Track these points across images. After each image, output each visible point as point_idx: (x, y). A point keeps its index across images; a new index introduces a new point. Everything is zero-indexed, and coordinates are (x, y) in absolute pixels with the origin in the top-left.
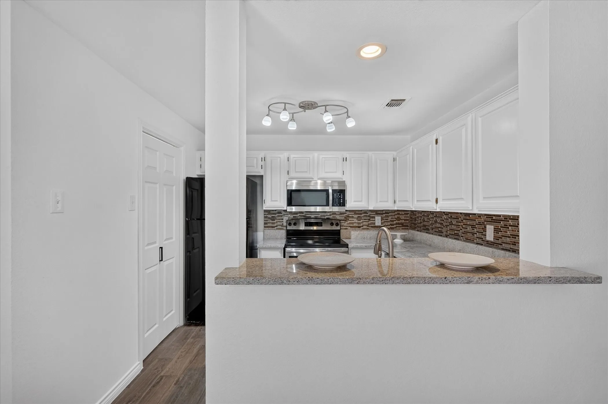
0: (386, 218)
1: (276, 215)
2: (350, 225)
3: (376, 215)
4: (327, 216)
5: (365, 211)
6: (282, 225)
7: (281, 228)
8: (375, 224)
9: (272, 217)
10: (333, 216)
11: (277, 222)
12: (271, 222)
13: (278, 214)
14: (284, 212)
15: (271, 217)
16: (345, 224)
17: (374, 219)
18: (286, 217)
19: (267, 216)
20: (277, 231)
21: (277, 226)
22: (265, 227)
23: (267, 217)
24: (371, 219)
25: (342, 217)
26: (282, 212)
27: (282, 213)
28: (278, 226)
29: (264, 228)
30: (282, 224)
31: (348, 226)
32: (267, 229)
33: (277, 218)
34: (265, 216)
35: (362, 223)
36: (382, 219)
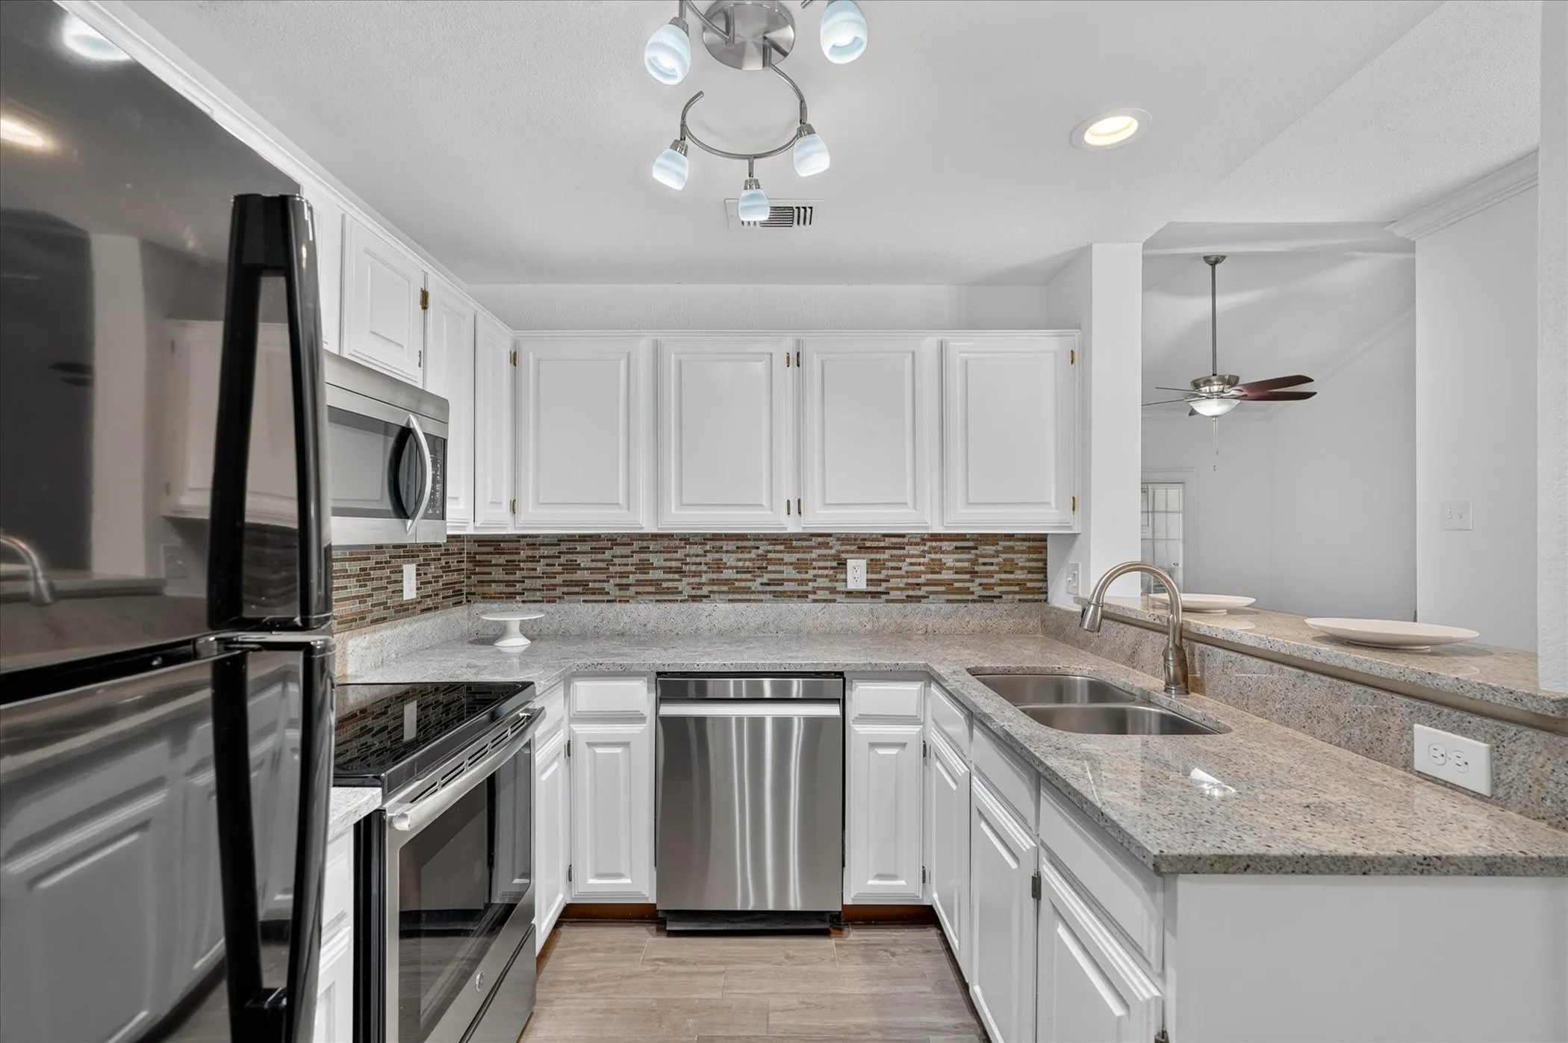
8: (402, 596)
17: (398, 576)
24: (393, 577)
35: (369, 596)
36: (418, 573)
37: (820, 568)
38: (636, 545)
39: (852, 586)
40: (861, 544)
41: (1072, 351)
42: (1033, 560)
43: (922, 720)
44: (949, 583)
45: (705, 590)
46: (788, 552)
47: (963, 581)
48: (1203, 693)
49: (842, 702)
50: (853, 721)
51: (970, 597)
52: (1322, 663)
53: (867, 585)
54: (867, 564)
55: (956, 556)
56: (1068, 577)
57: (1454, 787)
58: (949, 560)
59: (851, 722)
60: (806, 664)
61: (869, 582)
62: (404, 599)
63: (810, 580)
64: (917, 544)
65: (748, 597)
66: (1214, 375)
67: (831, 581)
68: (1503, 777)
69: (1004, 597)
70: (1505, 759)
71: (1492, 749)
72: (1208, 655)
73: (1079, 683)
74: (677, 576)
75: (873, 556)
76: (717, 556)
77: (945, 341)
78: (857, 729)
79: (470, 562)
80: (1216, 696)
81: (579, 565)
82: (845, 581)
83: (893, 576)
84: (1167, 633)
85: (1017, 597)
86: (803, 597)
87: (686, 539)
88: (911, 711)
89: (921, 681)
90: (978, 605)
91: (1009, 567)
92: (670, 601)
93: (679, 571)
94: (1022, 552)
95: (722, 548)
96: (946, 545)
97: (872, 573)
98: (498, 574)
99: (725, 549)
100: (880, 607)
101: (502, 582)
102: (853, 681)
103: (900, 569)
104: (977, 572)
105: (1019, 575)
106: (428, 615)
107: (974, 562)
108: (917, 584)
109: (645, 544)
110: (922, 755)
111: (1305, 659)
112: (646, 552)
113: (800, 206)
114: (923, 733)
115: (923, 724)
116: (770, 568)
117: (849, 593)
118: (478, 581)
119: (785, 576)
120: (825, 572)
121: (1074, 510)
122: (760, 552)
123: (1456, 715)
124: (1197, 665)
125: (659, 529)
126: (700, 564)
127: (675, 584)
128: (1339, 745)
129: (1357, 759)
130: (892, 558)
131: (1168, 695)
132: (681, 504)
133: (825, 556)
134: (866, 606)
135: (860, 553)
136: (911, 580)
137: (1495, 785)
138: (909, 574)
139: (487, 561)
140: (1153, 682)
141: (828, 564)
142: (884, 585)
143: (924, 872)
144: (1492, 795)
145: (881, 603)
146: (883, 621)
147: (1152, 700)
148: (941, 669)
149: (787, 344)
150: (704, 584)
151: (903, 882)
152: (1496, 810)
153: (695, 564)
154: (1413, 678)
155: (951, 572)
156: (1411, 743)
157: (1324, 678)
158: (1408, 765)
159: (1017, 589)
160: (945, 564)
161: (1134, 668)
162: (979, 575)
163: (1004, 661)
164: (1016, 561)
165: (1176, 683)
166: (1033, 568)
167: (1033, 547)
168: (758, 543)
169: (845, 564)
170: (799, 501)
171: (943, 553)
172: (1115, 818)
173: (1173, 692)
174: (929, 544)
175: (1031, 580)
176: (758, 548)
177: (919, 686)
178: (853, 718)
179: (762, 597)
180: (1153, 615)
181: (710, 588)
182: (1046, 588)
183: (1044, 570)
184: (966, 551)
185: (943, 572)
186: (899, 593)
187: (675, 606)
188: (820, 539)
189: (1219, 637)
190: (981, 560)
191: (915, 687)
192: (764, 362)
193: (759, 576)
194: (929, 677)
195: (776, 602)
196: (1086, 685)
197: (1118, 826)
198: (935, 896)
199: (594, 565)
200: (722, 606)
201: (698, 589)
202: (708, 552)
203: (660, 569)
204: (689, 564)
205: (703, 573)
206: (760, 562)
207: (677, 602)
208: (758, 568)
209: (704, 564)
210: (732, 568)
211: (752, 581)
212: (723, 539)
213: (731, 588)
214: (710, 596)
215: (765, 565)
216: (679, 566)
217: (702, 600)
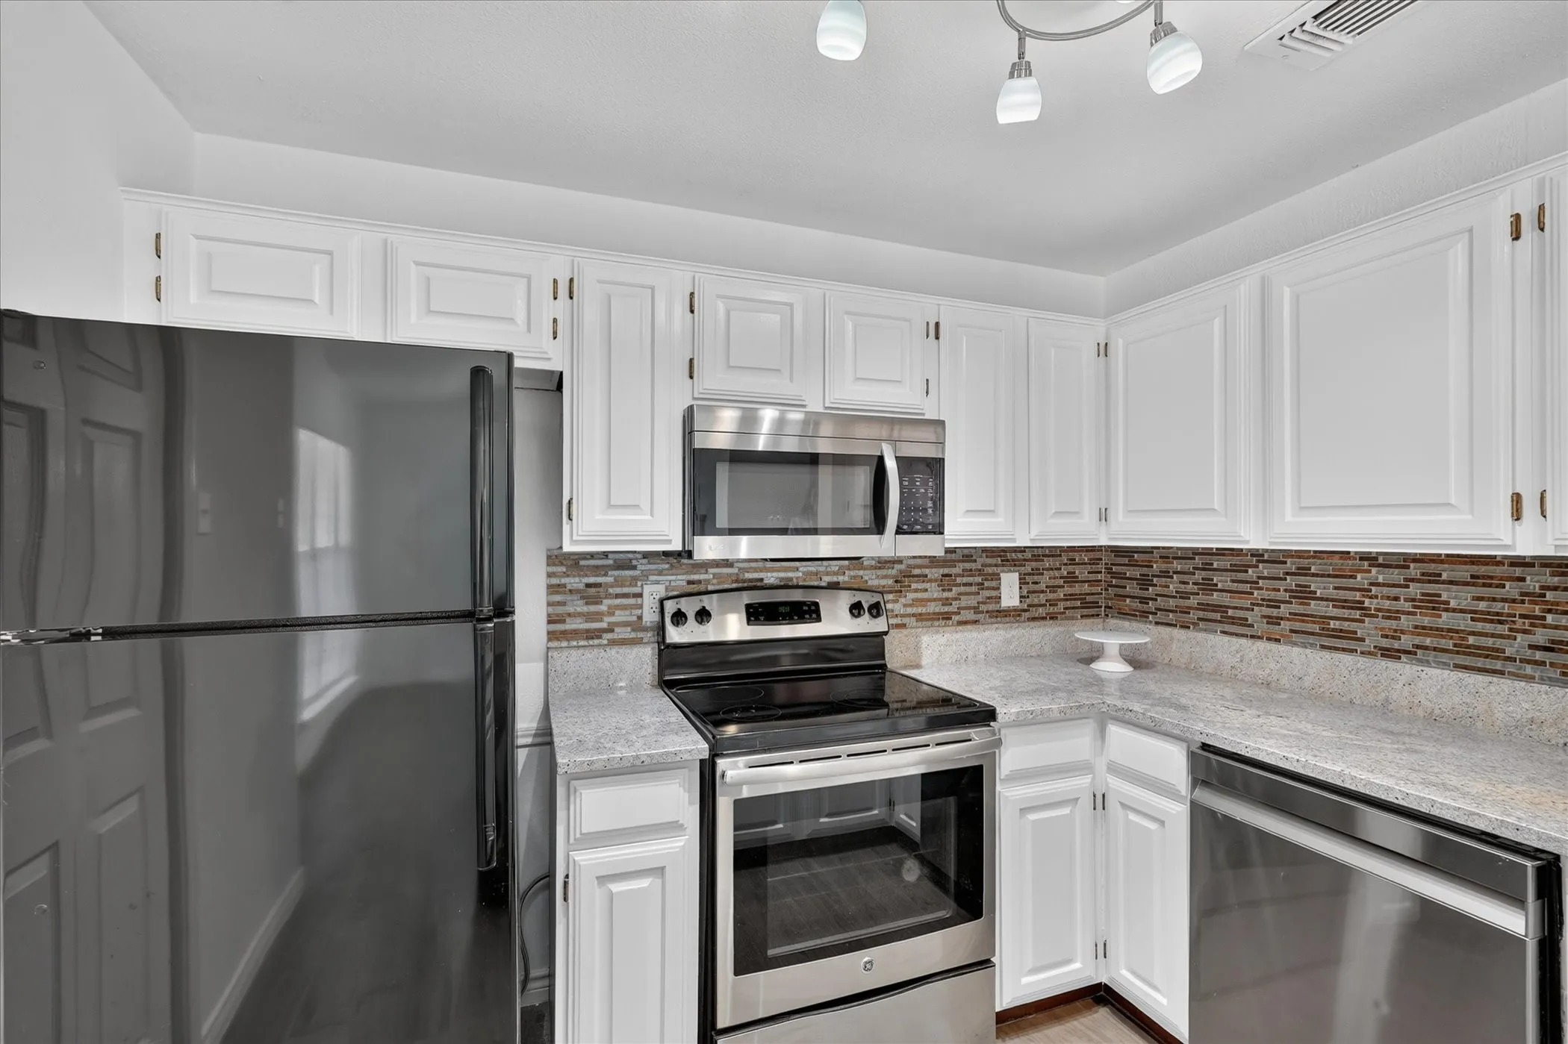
0: (1036, 578)
1: (606, 575)
2: (914, 610)
3: (1003, 565)
4: (827, 574)
5: (966, 552)
6: (637, 625)
7: (633, 635)
8: (999, 602)
9: (588, 586)
10: (852, 573)
11: (614, 613)
12: (585, 609)
13: (616, 573)
14: (645, 561)
15: (581, 586)
16: (898, 608)
17: (994, 584)
18: (657, 582)
19: (564, 581)
20: (613, 652)
21: (611, 630)
22: (552, 636)
23: (564, 586)
24: (986, 584)
25: (885, 577)
26: (634, 562)
27: (634, 568)
28: (617, 630)
29: (549, 640)
30: (634, 618)
31: (909, 615)
32: (565, 644)
33: (611, 590)
34: (555, 581)
35: (956, 599)
36: (1023, 582)
38: (1291, 565)
45: (1406, 641)
62: (1003, 605)
65: (1496, 665)
74: (1357, 614)
76: (1431, 588)
79: (1108, 573)
81: (1216, 585)
87: (1372, 560)
92: (1344, 650)
93: (1359, 606)
95: (1440, 575)
98: (1132, 588)
99: (1445, 576)
101: (1137, 598)
106: (1032, 624)
109: (1304, 562)
112: (1306, 575)
116: (1550, 618)
118: (1115, 595)
122: (1528, 586)
126: (1396, 599)
127: (1353, 626)
139: (1121, 573)
150: (1404, 631)
153: (1389, 598)
168: (1519, 572)
170: (1543, 494)
176: (1522, 579)
179: (1528, 668)
187: (1347, 659)
199: (1235, 586)
200: (1435, 672)
201: (1393, 637)
202: (1412, 580)
203: (1327, 600)
204: (1376, 597)
205: (1402, 614)
206: (1526, 605)
207: (1354, 654)
208: (1522, 616)
209: (1406, 600)
210: (1462, 611)
211: (1508, 637)
212: (1442, 562)
213: (1460, 646)
214: (1415, 654)
215: (1537, 613)
216: (1357, 599)
217: (1400, 658)
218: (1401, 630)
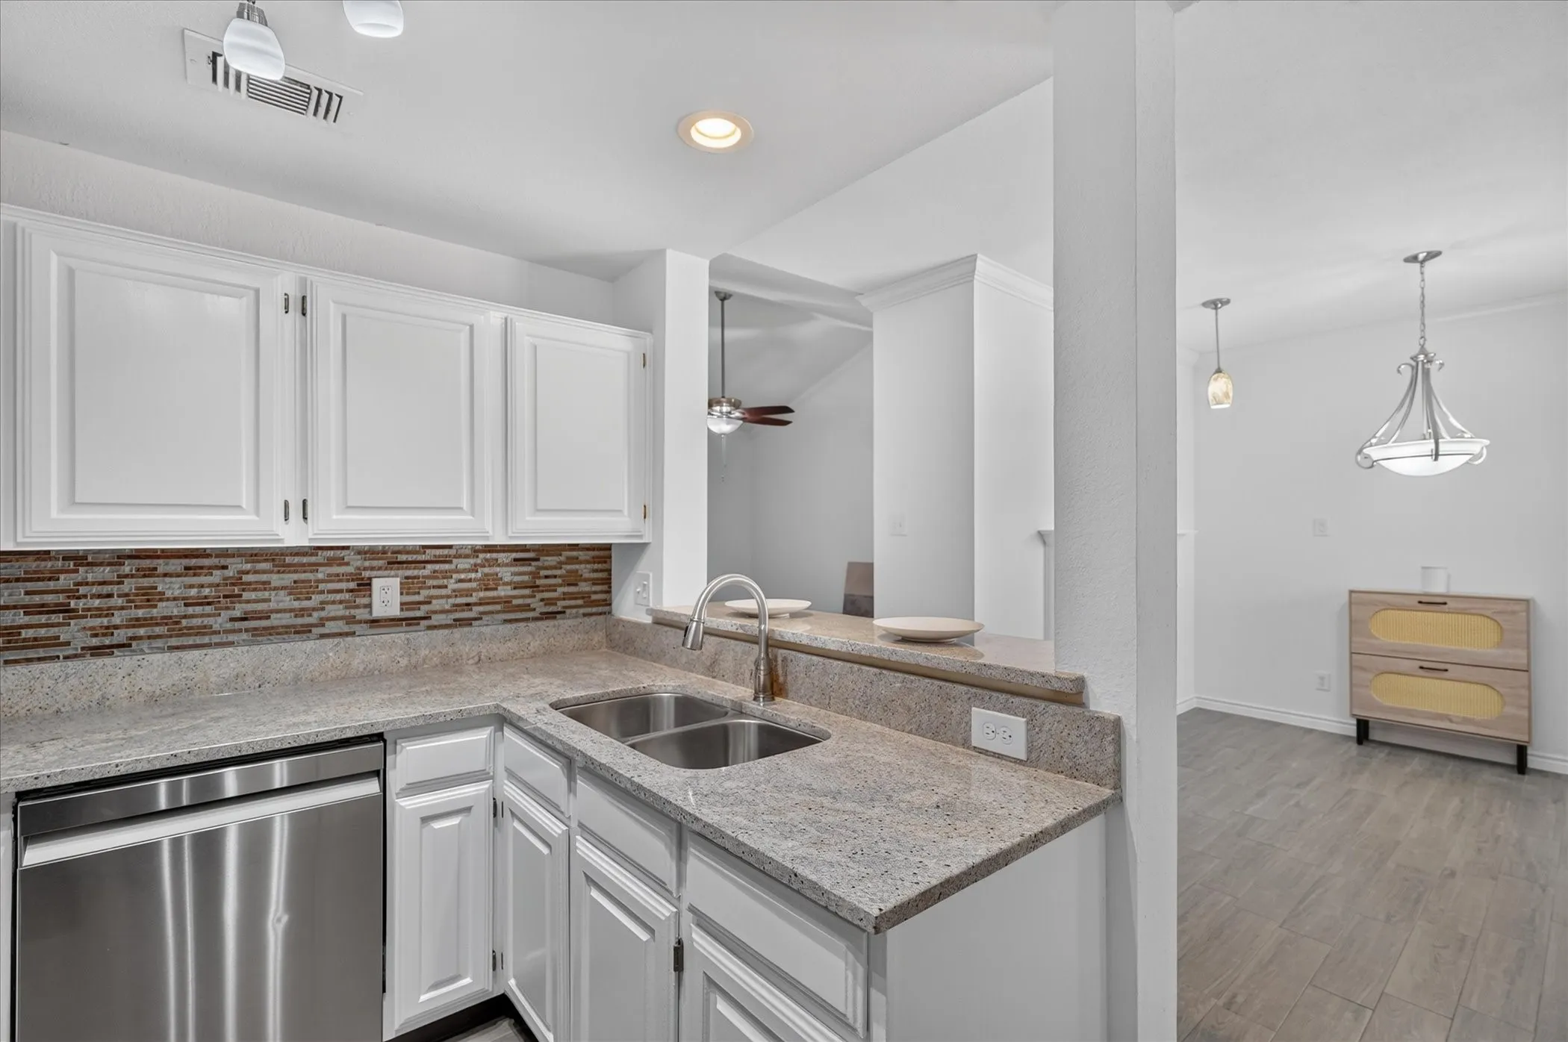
37: (330, 592)
39: (378, 612)
40: (392, 558)
41: (644, 354)
42: (596, 571)
43: (492, 774)
44: (506, 601)
45: (120, 636)
46: (278, 572)
47: (523, 597)
48: (786, 697)
49: (379, 774)
50: (397, 794)
51: (531, 615)
52: (897, 662)
53: (402, 610)
54: (401, 583)
55: (513, 569)
56: (637, 588)
57: (1000, 756)
58: (506, 574)
59: (394, 796)
60: (328, 732)
61: (404, 605)
63: (314, 609)
64: (467, 556)
65: (206, 640)
66: (723, 397)
67: (347, 608)
68: (1035, 744)
69: (568, 611)
70: (1037, 729)
71: (1027, 723)
72: (792, 661)
73: (665, 701)
74: (58, 618)
75: (409, 573)
76: (146, 582)
77: (511, 320)
78: (403, 804)
80: (800, 699)
82: (369, 606)
83: (437, 597)
84: (756, 643)
85: (582, 611)
86: (304, 632)
87: (79, 559)
88: (478, 766)
89: (490, 726)
90: (539, 623)
91: (572, 580)
92: (39, 659)
93: (65, 610)
94: (587, 562)
95: (155, 569)
96: (503, 557)
97: (407, 594)
99: (160, 570)
100: (421, 637)
102: (398, 741)
103: (446, 587)
104: (538, 586)
105: (584, 587)
107: (535, 575)
108: (468, 605)
110: (492, 815)
111: (883, 660)
113: (324, 88)
114: (493, 789)
115: (492, 778)
116: (246, 595)
117: (375, 622)
119: (273, 605)
120: (338, 597)
121: (645, 517)
122: (229, 573)
123: (1003, 697)
124: (780, 672)
125: (18, 544)
126: (110, 596)
128: (910, 732)
129: (927, 743)
130: (434, 575)
131: (756, 703)
132: (72, 502)
133: (338, 575)
134: (398, 637)
135: (391, 569)
136: (459, 601)
137: (1030, 751)
138: (457, 593)
140: (743, 692)
141: (343, 586)
142: (424, 608)
143: (494, 958)
144: (1028, 759)
145: (420, 631)
146: (424, 652)
147: (744, 711)
148: (516, 708)
149: (284, 281)
150: (116, 627)
151: (467, 981)
152: (1032, 771)
153: (100, 596)
154: (972, 670)
155: (509, 587)
156: (968, 724)
157: (897, 674)
158: (966, 743)
159: (580, 602)
160: (501, 579)
161: (714, 677)
162: (541, 588)
163: (587, 687)
164: (580, 572)
165: (764, 692)
166: (597, 579)
167: (598, 557)
168: (223, 562)
169: (370, 584)
170: (304, 502)
171: (499, 565)
172: (813, 877)
173: (761, 699)
174: (481, 556)
175: (595, 593)
176: (225, 567)
177: (488, 732)
178: (398, 790)
179: (231, 638)
180: (735, 624)
181: (130, 632)
182: (611, 599)
183: (608, 581)
184: (527, 562)
185: (499, 588)
186: (443, 616)
187: (54, 668)
188: (331, 553)
189: (803, 643)
190: (543, 573)
191: (483, 735)
192: (245, 299)
193: (227, 608)
194: (502, 720)
195: (259, 643)
196: (672, 702)
197: (820, 888)
198: (512, 982)
200: (157, 658)
201: (104, 635)
202: (126, 576)
203: (15, 607)
204: (85, 596)
205: (115, 610)
206: (228, 587)
207: (56, 660)
208: (225, 597)
209: (119, 596)
210: (175, 599)
211: (214, 615)
212: (158, 557)
213: (174, 630)
214: (130, 645)
215: (236, 592)
216: (61, 601)
217: (113, 653)
218: (114, 626)
